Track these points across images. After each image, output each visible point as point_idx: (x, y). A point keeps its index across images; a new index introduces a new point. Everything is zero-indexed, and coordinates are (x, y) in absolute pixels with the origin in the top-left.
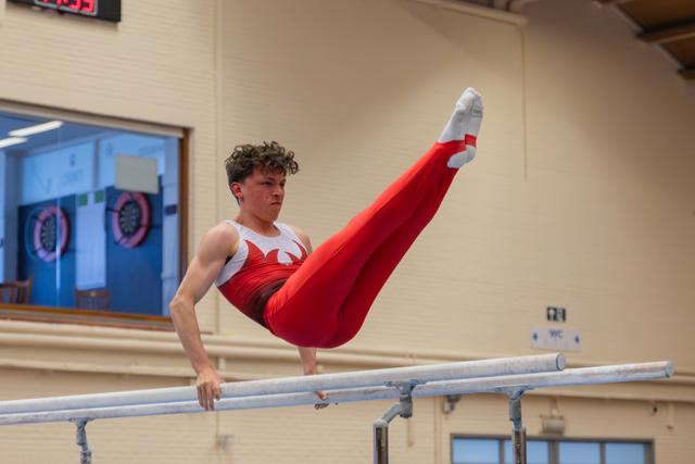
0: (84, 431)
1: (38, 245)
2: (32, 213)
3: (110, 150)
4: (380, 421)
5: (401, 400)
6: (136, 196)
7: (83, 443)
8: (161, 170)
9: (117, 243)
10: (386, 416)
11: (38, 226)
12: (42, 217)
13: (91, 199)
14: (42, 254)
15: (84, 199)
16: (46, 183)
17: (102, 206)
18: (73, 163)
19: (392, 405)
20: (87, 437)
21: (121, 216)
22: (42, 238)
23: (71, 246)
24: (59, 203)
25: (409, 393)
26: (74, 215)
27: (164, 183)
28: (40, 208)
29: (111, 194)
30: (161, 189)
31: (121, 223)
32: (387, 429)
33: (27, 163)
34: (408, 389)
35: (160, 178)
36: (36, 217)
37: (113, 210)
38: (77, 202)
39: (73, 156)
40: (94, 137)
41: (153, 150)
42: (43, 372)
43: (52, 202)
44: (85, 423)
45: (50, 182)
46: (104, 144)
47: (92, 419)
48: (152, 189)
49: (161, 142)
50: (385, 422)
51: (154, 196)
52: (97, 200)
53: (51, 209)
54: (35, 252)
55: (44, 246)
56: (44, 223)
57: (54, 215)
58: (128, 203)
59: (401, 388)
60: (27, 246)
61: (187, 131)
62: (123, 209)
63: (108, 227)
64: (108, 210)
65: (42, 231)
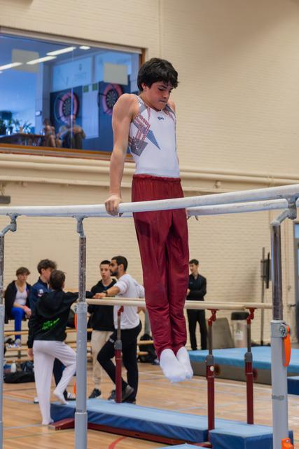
0: (82, 224)
1: (61, 114)
2: (58, 97)
3: (101, 62)
4: (275, 221)
5: (289, 207)
6: (115, 87)
7: (81, 232)
8: (130, 73)
9: (105, 113)
10: (279, 218)
11: (61, 103)
12: (63, 99)
13: (90, 88)
14: (63, 119)
15: (86, 89)
16: (66, 79)
17: (96, 92)
18: (80, 69)
19: (284, 210)
20: (84, 229)
21: (107, 98)
22: (63, 110)
23: (79, 115)
24: (72, 91)
25: (294, 202)
26: (81, 97)
27: (131, 79)
28: (62, 93)
29: (102, 85)
30: (129, 82)
31: (107, 102)
32: (280, 226)
33: (55, 69)
34: (294, 200)
35: (129, 77)
36: (60, 99)
37: (103, 94)
38: (83, 90)
39: (80, 65)
40: (92, 54)
41: (125, 61)
42: (63, 186)
43: (69, 90)
44: (82, 219)
45: (68, 79)
46: (98, 58)
47: (87, 217)
48: (125, 82)
49: (130, 56)
50: (278, 222)
51: (126, 86)
52: (94, 89)
53: (69, 94)
54: (59, 118)
55: (64, 115)
56: (64, 102)
57: (70, 97)
58: (111, 90)
59: (289, 199)
60: (55, 115)
61: (144, 50)
62: (108, 93)
63: (100, 104)
64: (99, 94)
65: (63, 106)
